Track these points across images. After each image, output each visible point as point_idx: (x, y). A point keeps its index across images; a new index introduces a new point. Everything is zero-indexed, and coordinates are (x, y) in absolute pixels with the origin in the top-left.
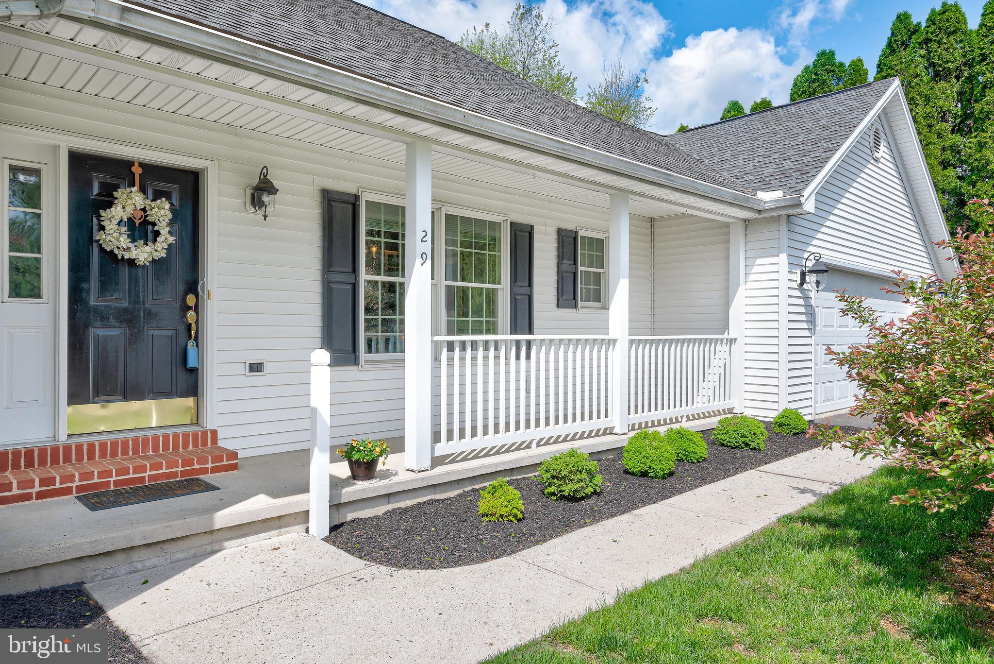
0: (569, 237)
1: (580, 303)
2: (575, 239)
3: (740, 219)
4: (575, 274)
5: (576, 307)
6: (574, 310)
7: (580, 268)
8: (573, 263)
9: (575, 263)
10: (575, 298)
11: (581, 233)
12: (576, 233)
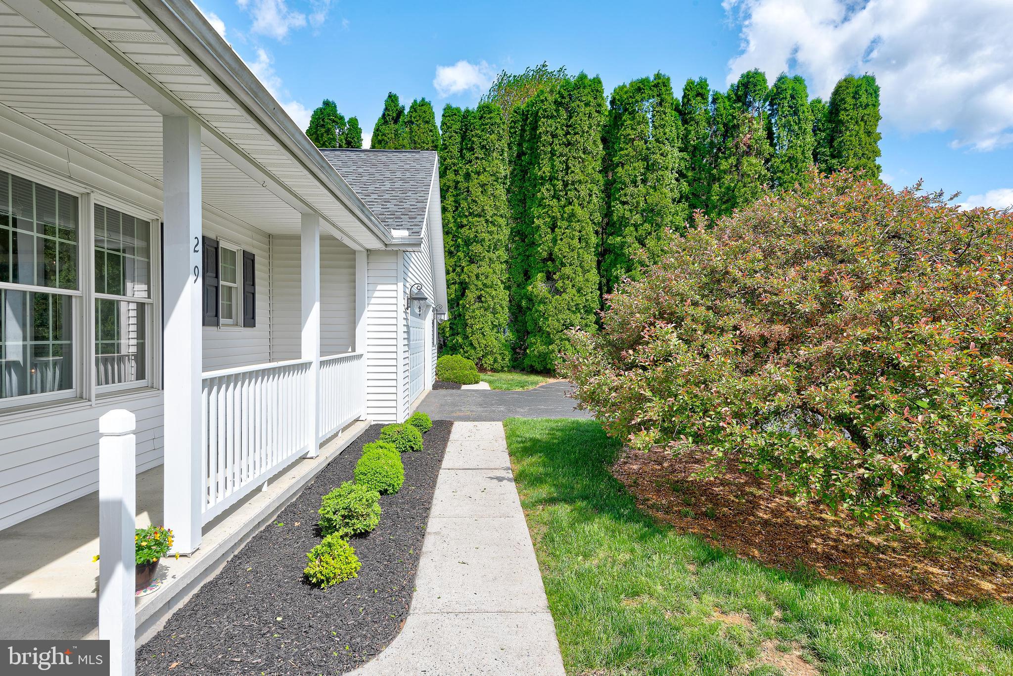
0: (211, 246)
1: (222, 321)
2: (217, 249)
3: (364, 248)
4: (217, 288)
5: (217, 324)
6: (215, 328)
7: (221, 283)
8: (215, 275)
9: (217, 277)
10: (217, 315)
11: (222, 244)
12: (218, 243)
